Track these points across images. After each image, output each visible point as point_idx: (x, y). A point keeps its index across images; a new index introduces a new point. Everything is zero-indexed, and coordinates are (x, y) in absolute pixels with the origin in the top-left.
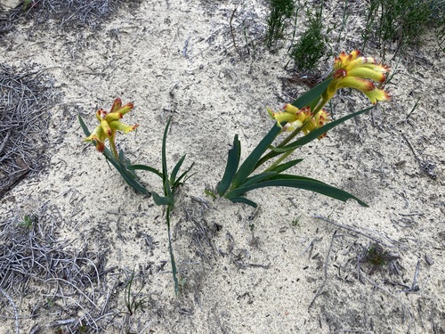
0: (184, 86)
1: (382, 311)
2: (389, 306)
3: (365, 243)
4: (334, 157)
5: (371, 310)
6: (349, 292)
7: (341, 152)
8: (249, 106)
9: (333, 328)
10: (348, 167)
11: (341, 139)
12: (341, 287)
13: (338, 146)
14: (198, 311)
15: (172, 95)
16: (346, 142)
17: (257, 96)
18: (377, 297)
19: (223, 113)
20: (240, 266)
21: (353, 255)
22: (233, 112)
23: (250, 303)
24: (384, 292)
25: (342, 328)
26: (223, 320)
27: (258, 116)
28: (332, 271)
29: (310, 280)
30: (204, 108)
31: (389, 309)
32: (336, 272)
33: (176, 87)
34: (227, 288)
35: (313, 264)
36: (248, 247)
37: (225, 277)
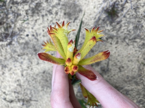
0: (4, 95)
1: (134, 16)
2: (132, 12)
3: (104, 16)
4: (50, 19)
5: (133, 20)
6: (124, 28)
7: (46, 15)
8: (16, 61)
9: (138, 37)
10: (57, 13)
11: (38, 13)
12: (122, 31)
13: (43, 16)
14: (126, 88)
15: (11, 101)
16: (40, 11)
17: (8, 56)
18: (128, 16)
19: (22, 75)
20: (108, 70)
21: (108, 22)
22: (21, 70)
23: (123, 67)
24: (126, 13)
25: (138, 34)
26: (130, 78)
27: (24, 57)
28: (114, 33)
29: (117, 43)
30: (20, 85)
31: (134, 13)
32: (115, 32)
33: (5, 99)
34: (117, 76)
35: (110, 40)
36: (99, 67)
37: (112, 77)
